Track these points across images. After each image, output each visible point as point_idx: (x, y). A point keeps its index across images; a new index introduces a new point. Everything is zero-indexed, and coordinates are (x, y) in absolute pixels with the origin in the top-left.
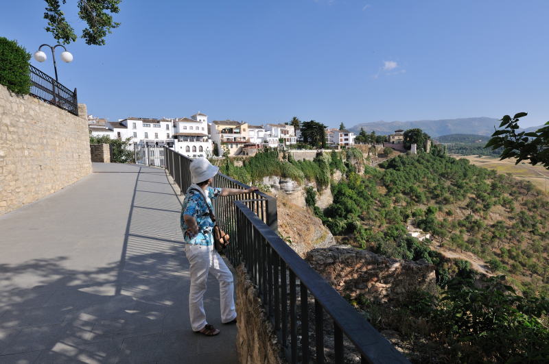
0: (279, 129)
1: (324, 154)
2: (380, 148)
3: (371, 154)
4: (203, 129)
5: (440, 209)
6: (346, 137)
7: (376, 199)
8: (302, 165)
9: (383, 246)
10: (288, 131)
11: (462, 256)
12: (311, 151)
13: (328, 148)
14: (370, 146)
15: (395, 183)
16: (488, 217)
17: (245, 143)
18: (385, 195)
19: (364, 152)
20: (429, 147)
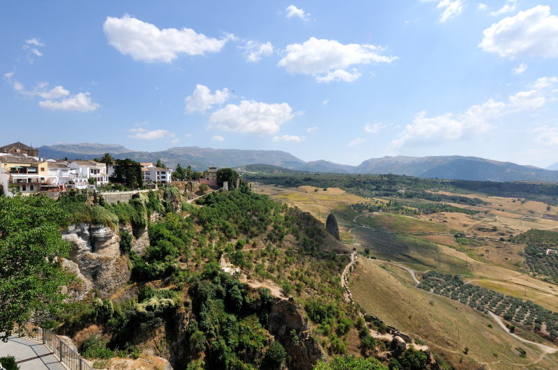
0: (88, 169)
1: (141, 195)
2: (196, 184)
3: (187, 191)
5: (247, 242)
6: (164, 175)
7: (193, 237)
8: (115, 208)
9: (199, 285)
10: (99, 170)
11: (264, 285)
12: (126, 193)
13: (144, 188)
14: (186, 182)
15: (210, 221)
17: (44, 184)
18: (201, 232)
19: (178, 189)
20: (238, 185)
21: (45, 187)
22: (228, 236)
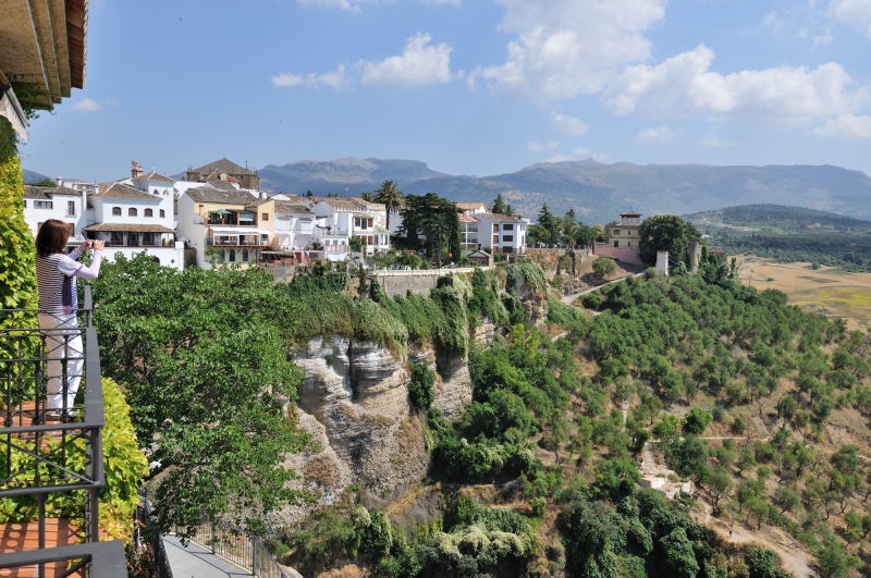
0: (351, 216)
1: (456, 279)
2: (587, 257)
3: (563, 272)
4: (162, 213)
5: (717, 417)
6: (508, 233)
7: (573, 391)
8: (402, 306)
9: (585, 512)
10: (371, 220)
11: (761, 540)
12: (425, 272)
13: (464, 263)
14: (562, 252)
15: (617, 353)
16: (822, 436)
17: (267, 248)
18: (594, 380)
19: (543, 267)
20: (697, 260)
21: (270, 255)
22: (662, 397)
